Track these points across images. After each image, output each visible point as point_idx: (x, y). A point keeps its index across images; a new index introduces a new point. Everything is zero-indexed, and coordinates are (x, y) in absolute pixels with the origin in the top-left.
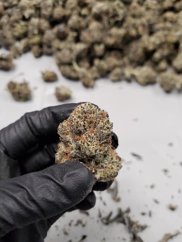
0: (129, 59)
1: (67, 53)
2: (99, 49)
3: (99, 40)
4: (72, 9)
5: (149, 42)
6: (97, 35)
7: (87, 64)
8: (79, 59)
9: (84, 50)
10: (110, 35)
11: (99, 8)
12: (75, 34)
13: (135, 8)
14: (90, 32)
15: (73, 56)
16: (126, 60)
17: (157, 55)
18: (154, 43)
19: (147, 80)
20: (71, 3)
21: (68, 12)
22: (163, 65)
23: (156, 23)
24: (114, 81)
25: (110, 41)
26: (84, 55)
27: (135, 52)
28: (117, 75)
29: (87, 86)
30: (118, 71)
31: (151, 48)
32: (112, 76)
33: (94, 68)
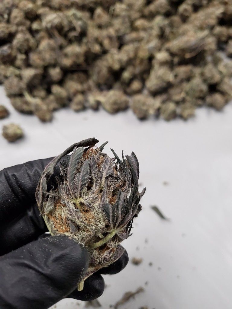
0: (94, 81)
1: (15, 80)
2: (55, 73)
3: (53, 62)
4: (18, 25)
5: (113, 60)
6: (48, 57)
7: (42, 93)
8: (31, 88)
9: (35, 77)
10: (66, 55)
11: (50, 22)
12: (23, 57)
13: (99, 16)
14: (40, 53)
15: (23, 84)
16: (91, 83)
17: (126, 75)
18: (120, 61)
19: (116, 107)
20: (16, 17)
21: (13, 29)
22: (136, 85)
23: (127, 34)
24: (77, 111)
25: (67, 62)
26: (37, 81)
27: (99, 73)
28: (80, 103)
29: (44, 120)
30: (79, 98)
31: (117, 67)
32: (74, 106)
33: (52, 97)
